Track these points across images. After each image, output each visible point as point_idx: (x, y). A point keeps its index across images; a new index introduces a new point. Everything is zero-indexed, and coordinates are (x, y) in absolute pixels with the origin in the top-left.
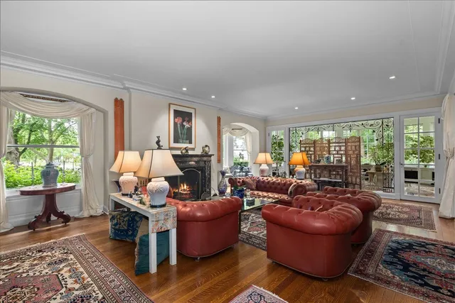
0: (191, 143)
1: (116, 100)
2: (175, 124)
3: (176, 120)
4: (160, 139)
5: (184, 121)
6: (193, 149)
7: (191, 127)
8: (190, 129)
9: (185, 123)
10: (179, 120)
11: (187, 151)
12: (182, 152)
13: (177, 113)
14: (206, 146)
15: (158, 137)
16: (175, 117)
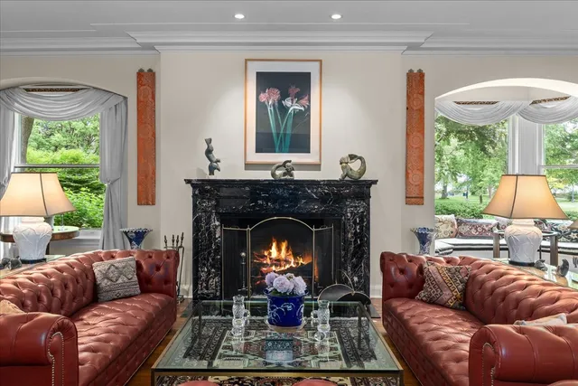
0: (306, 149)
1: (140, 74)
2: (261, 107)
3: (263, 97)
4: (213, 144)
5: (284, 96)
6: (317, 167)
7: (308, 109)
8: (303, 117)
9: (287, 103)
10: (271, 98)
11: (289, 172)
12: (273, 175)
13: (265, 80)
14: (352, 157)
15: (209, 141)
16: (260, 89)
